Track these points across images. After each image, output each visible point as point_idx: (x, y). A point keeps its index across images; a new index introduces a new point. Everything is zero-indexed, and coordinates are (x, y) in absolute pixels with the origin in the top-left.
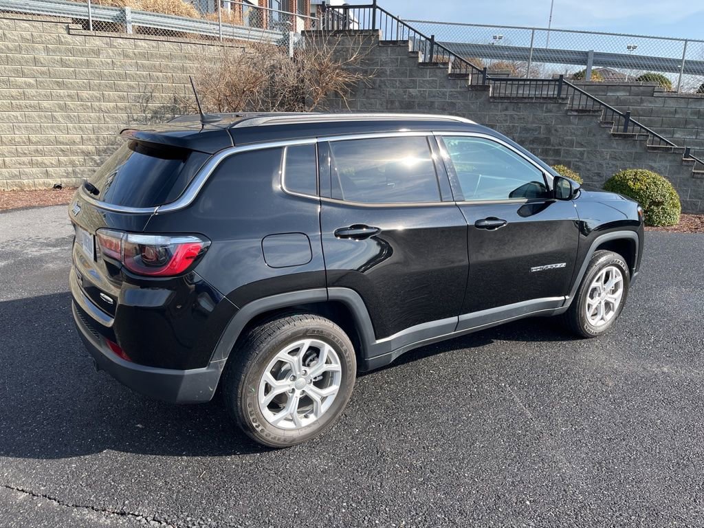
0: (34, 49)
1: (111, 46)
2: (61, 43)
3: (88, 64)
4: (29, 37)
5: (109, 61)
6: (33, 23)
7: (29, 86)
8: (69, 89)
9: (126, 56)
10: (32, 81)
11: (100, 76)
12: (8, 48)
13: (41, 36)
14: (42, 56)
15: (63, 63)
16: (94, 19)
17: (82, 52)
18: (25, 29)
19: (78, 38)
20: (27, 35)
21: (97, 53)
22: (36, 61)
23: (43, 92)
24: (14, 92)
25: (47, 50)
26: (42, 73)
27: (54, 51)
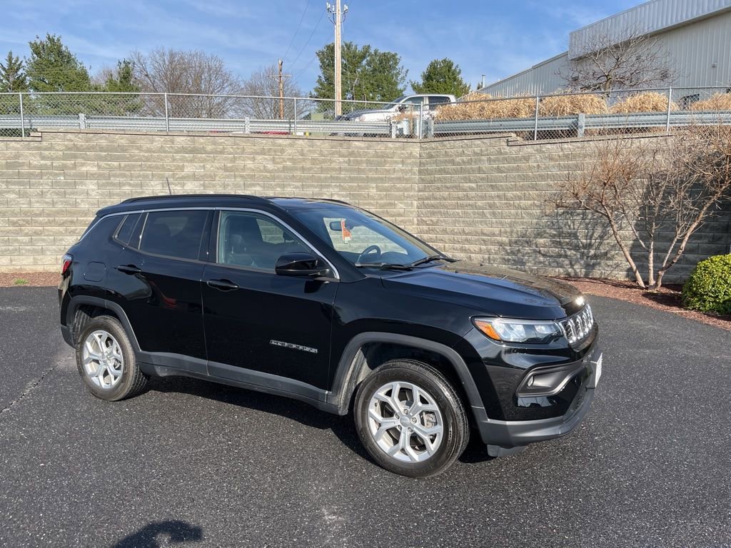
0: (480, 160)
1: (540, 151)
2: (501, 154)
3: (518, 169)
4: (479, 152)
5: (535, 165)
6: (485, 141)
7: (472, 189)
8: (499, 190)
9: (551, 159)
10: (474, 185)
11: (525, 178)
12: (463, 162)
13: (487, 150)
14: (485, 166)
15: (499, 170)
16: (539, 129)
17: (515, 160)
18: (478, 146)
19: (514, 148)
20: (477, 150)
21: (527, 159)
22: (480, 170)
23: (480, 193)
24: (461, 194)
25: (489, 160)
26: (482, 179)
27: (494, 161)
